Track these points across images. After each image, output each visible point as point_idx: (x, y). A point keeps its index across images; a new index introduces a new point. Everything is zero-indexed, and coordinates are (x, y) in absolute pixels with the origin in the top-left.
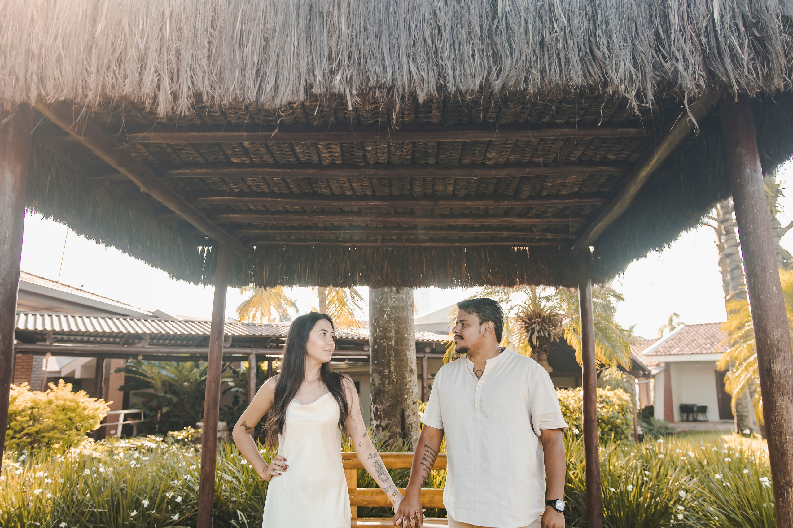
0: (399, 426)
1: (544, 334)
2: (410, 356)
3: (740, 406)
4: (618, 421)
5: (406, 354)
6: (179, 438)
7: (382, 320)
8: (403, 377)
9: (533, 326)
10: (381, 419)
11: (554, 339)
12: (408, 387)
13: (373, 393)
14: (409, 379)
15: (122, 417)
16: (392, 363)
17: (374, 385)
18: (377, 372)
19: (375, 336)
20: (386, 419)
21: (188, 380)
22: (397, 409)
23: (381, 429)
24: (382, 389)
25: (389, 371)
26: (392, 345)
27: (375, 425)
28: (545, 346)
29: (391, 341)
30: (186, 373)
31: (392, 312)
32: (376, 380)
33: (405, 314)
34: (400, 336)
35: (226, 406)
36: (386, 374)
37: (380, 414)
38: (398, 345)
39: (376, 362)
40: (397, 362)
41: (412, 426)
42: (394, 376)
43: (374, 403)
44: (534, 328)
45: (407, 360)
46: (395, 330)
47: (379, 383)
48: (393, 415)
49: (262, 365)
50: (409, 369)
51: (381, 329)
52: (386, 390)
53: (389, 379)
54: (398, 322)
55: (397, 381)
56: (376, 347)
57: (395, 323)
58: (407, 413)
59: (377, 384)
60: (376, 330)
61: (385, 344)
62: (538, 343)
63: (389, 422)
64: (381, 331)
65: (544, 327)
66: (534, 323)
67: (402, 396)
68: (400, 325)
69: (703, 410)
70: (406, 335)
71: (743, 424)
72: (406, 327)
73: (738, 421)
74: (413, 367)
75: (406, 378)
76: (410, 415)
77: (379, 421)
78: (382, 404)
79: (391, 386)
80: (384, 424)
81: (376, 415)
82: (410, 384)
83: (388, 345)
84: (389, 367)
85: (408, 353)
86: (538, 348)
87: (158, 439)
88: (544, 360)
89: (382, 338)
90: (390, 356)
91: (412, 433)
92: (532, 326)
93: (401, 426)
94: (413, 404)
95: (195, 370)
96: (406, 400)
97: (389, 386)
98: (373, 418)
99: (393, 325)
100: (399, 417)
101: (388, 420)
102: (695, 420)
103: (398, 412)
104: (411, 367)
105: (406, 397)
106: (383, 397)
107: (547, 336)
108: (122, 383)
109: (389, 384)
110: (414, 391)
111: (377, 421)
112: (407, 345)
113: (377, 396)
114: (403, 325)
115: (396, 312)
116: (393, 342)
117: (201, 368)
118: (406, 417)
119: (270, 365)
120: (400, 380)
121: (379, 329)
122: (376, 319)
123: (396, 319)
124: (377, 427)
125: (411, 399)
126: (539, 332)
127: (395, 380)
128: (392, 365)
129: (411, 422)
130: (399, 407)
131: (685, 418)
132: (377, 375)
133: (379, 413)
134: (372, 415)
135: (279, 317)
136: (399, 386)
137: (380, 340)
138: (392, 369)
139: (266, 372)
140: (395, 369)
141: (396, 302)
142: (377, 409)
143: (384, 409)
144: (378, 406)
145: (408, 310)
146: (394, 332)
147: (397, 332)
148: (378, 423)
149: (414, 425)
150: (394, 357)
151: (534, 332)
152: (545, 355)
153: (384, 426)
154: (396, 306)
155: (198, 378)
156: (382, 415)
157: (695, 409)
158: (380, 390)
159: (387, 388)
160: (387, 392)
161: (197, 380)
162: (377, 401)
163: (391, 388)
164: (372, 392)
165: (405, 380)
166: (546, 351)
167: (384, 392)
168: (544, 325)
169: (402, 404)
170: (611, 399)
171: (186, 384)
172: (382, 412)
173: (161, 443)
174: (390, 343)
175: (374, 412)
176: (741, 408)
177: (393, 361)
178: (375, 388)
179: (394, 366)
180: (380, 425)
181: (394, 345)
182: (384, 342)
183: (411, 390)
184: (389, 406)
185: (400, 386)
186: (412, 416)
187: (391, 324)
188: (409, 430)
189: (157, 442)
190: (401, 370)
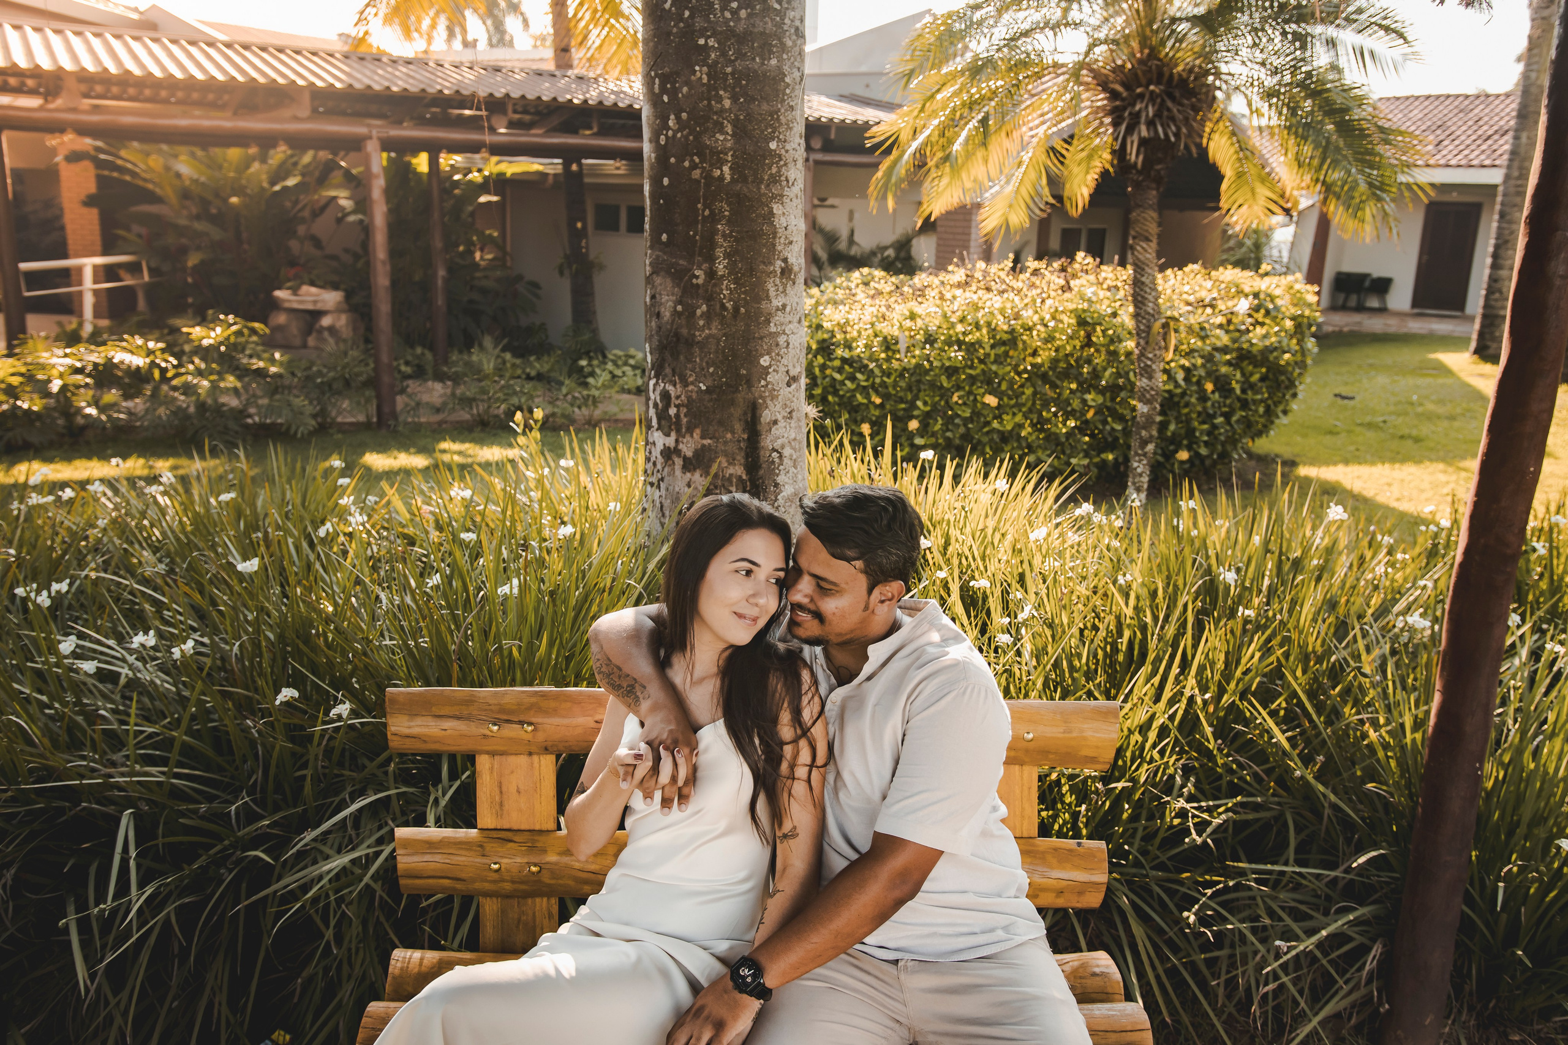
0: (740, 458)
1: (1166, 134)
2: (783, 221)
3: (1497, 295)
4: (1287, 356)
5: (771, 213)
6: (206, 342)
7: (687, 83)
8: (758, 295)
9: (1137, 107)
10: (678, 431)
11: (1187, 147)
12: (773, 329)
13: (655, 342)
14: (777, 302)
15: (88, 275)
16: (722, 246)
17: (658, 315)
18: (668, 272)
19: (662, 140)
20: (697, 433)
21: (238, 191)
22: (732, 402)
23: (678, 462)
24: (684, 331)
25: (711, 274)
26: (722, 178)
27: (660, 447)
28: (1159, 167)
29: (720, 163)
30: (232, 174)
31: (724, 54)
32: (665, 298)
33: (774, 62)
34: (750, 148)
35: (346, 251)
36: (700, 281)
37: (677, 415)
38: (744, 179)
39: (664, 237)
40: (737, 240)
41: (781, 457)
42: (726, 289)
43: (657, 376)
44: (1139, 113)
45: (775, 233)
46: (735, 123)
47: (675, 312)
48: (721, 423)
49: (414, 161)
50: (779, 264)
51: (684, 115)
52: (699, 336)
53: (709, 299)
54: (745, 95)
55: (736, 309)
56: (666, 181)
57: (734, 99)
58: (766, 416)
59: (667, 315)
60: (665, 119)
61: (696, 174)
62: (1141, 158)
63: (707, 442)
64: (682, 125)
65: (1169, 110)
66: (1141, 96)
67: (752, 358)
68: (754, 106)
69: (1382, 286)
70: (773, 145)
71: (1492, 333)
72: (774, 114)
73: (1483, 326)
74: (792, 260)
75: (768, 297)
76: (775, 422)
77: (673, 435)
78: (686, 385)
79: (715, 324)
80: (688, 447)
81: (662, 415)
82: (779, 317)
83: (708, 177)
84: (711, 259)
85: (777, 208)
86: (1139, 172)
87: (151, 345)
88: (1151, 207)
89: (685, 151)
90: (714, 218)
91: (780, 479)
92: (1134, 105)
93: (747, 456)
94: (789, 385)
95: (256, 166)
96: (766, 371)
97: (708, 325)
98: (654, 423)
99: (727, 103)
100: (738, 427)
101: (703, 437)
102: (1360, 308)
103: (737, 412)
104: (785, 260)
105: (765, 361)
106: (689, 361)
107: (1173, 139)
108: (91, 187)
109: (708, 316)
110: (793, 340)
111: (668, 435)
112: (775, 179)
113: (667, 355)
114: (765, 107)
115: (741, 56)
116: (726, 169)
117: (270, 162)
118: (763, 428)
119: (434, 163)
120: (746, 304)
121: (678, 118)
122: (665, 79)
123: (738, 81)
124: (668, 454)
125: (783, 369)
126: (1151, 124)
127: (729, 305)
128: (719, 252)
129: (777, 445)
130: (740, 397)
131: (1340, 302)
132: (669, 283)
133: (672, 411)
134: (652, 412)
135: (486, 36)
136: (741, 325)
137: (681, 160)
138: (721, 267)
139: (425, 178)
140: (732, 268)
141: (743, 13)
142: (665, 396)
143: (689, 398)
144: (670, 388)
145: (783, 48)
146: (729, 129)
147: (741, 132)
148: (670, 441)
149: (787, 452)
150: (729, 222)
151: (1138, 123)
152: (1154, 192)
153: (689, 454)
154: (741, 27)
155: (265, 185)
156: (685, 420)
157: (1367, 284)
158: (677, 335)
159: (702, 329)
160: (702, 345)
161: (263, 189)
162: (668, 371)
163: (714, 331)
164: (649, 339)
165: (764, 305)
166: (1158, 180)
167: (690, 343)
168: (1169, 104)
169: (749, 383)
170: (1279, 302)
171: (234, 200)
172: (684, 410)
173: (158, 353)
174: (717, 173)
175: (656, 405)
176: (1496, 300)
177: (724, 236)
178: (659, 328)
179: (727, 255)
180: (677, 451)
181: (728, 177)
182: (694, 166)
183: (782, 340)
184: (708, 391)
185: (748, 325)
186: (782, 423)
187: (720, 100)
188: (772, 471)
189: (150, 353)
190: (751, 270)
